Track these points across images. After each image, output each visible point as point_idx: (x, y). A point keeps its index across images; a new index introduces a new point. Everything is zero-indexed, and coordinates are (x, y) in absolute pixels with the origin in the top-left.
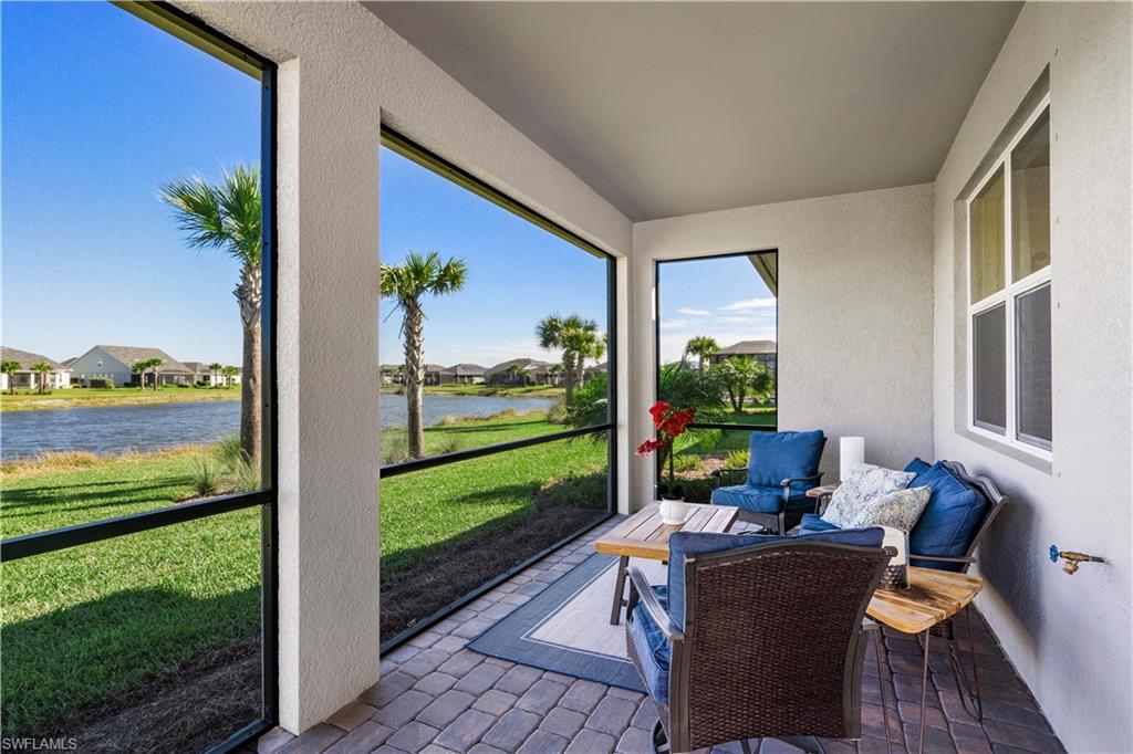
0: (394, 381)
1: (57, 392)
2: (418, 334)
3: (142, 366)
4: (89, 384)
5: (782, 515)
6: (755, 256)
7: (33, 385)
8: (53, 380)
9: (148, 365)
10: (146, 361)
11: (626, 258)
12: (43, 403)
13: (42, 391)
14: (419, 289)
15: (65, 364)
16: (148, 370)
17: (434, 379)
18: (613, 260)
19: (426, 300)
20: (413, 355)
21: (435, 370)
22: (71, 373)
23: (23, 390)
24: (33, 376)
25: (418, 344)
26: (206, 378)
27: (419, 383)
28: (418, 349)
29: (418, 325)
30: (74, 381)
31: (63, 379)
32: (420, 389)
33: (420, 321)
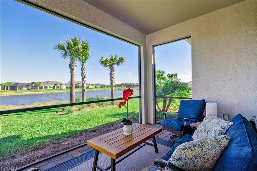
0: (124, 87)
1: (63, 89)
2: (113, 74)
3: (77, 84)
4: (69, 88)
5: (182, 132)
6: (187, 39)
7: (60, 88)
8: (63, 87)
9: (78, 84)
10: (78, 83)
11: (143, 46)
12: (61, 91)
13: (61, 89)
14: (113, 64)
15: (65, 84)
16: (78, 85)
17: (133, 86)
18: (139, 46)
19: (115, 66)
20: (112, 80)
21: (133, 84)
22: (66, 86)
23: (58, 89)
24: (60, 86)
25: (113, 77)
26: (88, 86)
27: (113, 86)
28: (113, 78)
29: (113, 72)
30: (66, 87)
31: (64, 87)
32: (114, 88)
33: (113, 71)
